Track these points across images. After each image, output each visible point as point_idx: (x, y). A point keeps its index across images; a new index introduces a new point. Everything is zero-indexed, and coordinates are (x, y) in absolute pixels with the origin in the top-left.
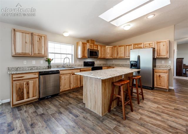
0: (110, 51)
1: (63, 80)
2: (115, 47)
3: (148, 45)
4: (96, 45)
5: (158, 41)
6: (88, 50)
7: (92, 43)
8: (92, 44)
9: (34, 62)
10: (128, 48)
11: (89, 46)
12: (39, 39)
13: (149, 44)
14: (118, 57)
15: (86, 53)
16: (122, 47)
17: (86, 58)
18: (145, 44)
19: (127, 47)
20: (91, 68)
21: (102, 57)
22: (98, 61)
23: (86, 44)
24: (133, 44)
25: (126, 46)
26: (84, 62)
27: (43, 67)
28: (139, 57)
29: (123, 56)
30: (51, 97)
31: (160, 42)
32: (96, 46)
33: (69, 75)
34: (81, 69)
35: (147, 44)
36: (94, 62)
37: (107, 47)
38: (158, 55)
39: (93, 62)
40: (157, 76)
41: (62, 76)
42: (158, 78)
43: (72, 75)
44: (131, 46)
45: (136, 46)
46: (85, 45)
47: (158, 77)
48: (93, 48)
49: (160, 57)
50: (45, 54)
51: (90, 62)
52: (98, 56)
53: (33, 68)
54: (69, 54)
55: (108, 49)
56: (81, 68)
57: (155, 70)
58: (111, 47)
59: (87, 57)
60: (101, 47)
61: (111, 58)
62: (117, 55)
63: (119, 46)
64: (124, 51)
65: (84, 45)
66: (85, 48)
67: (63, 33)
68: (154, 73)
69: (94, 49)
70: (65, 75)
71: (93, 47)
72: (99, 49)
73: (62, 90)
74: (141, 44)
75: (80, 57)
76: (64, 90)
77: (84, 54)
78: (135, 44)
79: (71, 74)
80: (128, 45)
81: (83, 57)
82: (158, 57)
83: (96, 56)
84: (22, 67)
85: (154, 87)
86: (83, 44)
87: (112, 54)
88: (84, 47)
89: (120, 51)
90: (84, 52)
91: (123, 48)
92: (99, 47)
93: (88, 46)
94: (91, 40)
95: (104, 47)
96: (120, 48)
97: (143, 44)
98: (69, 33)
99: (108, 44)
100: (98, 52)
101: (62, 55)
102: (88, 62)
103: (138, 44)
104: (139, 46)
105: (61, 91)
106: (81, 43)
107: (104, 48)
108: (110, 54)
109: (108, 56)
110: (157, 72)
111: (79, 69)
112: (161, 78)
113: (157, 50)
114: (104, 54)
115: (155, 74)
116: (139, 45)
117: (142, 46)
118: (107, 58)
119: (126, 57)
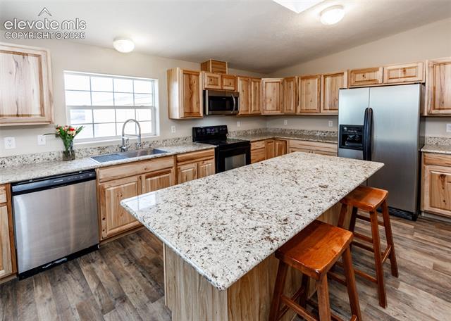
0: (274, 92)
1: (112, 197)
2: (289, 79)
3: (400, 74)
4: (229, 77)
5: (434, 60)
6: (204, 92)
7: (217, 72)
8: (218, 76)
9: (10, 141)
10: (332, 83)
11: (207, 80)
12: (14, 65)
13: (404, 70)
14: (299, 110)
15: (198, 103)
16: (311, 81)
17: (198, 118)
18: (389, 70)
19: (328, 79)
20: (213, 150)
21: (249, 113)
22: (239, 124)
23: (198, 75)
24: (348, 71)
25: (325, 76)
26: (195, 129)
27: (47, 156)
28: (368, 115)
29: (313, 106)
30: (68, 260)
31: (445, 64)
32: (232, 81)
33: (135, 178)
34: (178, 156)
35: (398, 69)
36: (226, 126)
37: (264, 80)
38: (437, 107)
39: (222, 126)
40: (432, 175)
41: (106, 185)
42: (437, 182)
43: (147, 177)
44: (339, 78)
45: (358, 75)
46: (194, 77)
47: (437, 178)
48: (219, 87)
49: (442, 112)
50: (42, 115)
51: (211, 128)
52: (237, 109)
54: (142, 107)
55: (270, 86)
56: (179, 154)
57: (426, 154)
58: (279, 80)
59: (202, 115)
60: (247, 81)
61: (279, 113)
62: (297, 104)
63: (303, 79)
64: (316, 93)
65: (190, 79)
66: (195, 88)
67: (115, 40)
68: (423, 165)
69: (225, 88)
70: (121, 181)
71: (222, 82)
72: (240, 89)
73: (109, 232)
74: (376, 70)
75: (177, 114)
76: (117, 229)
77: (191, 108)
78: (355, 72)
79: (144, 176)
80: (333, 76)
81: (189, 115)
82: (434, 112)
83: (232, 110)
85: (422, 210)
86: (188, 74)
87: (281, 103)
88: (190, 85)
89: (306, 94)
90: (191, 99)
91: (313, 83)
92: (240, 83)
93: (204, 81)
94: (215, 62)
95: (255, 82)
96: (305, 82)
97: (381, 69)
98: (133, 40)
99: (269, 71)
100: (237, 99)
101: (117, 110)
102: (206, 128)
103: (363, 71)
105: (104, 234)
106: (178, 72)
107: (255, 84)
108: (274, 102)
109: (270, 108)
110: (431, 162)
111: (171, 156)
112: (446, 183)
113: (431, 89)
114: (255, 103)
115: (427, 170)
116: (367, 75)
117: (378, 76)
118: (266, 113)
119: (323, 112)
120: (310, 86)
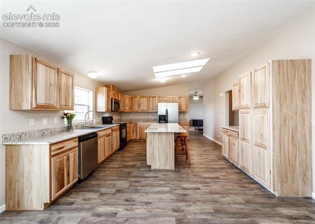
0: (129, 102)
1: (100, 146)
3: (172, 99)
6: (112, 100)
9: (46, 120)
10: (152, 100)
11: (112, 94)
14: (139, 110)
16: (144, 98)
18: (169, 98)
19: (151, 98)
20: (119, 126)
23: (110, 91)
24: (158, 96)
26: (103, 118)
28: (167, 111)
29: (145, 108)
33: (104, 137)
34: (112, 128)
37: (125, 96)
39: (111, 117)
41: (98, 140)
43: (106, 137)
45: (161, 98)
52: (119, 108)
53: (46, 132)
54: (84, 105)
55: (127, 99)
58: (130, 96)
59: (110, 110)
60: (121, 96)
61: (131, 111)
62: (139, 107)
63: (141, 97)
65: (108, 93)
69: (116, 98)
70: (101, 138)
71: (116, 96)
72: (120, 99)
74: (165, 97)
77: (108, 106)
80: (153, 97)
84: (29, 132)
87: (132, 107)
88: (108, 96)
89: (143, 103)
90: (108, 102)
91: (145, 100)
92: (119, 96)
94: (113, 86)
96: (142, 99)
97: (167, 97)
102: (107, 117)
104: (164, 99)
106: (106, 89)
107: (123, 98)
108: (129, 106)
109: (127, 109)
113: (179, 104)
119: (149, 111)
120: (144, 100)
